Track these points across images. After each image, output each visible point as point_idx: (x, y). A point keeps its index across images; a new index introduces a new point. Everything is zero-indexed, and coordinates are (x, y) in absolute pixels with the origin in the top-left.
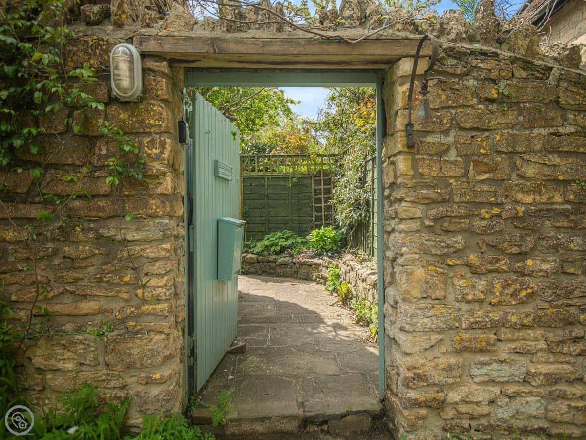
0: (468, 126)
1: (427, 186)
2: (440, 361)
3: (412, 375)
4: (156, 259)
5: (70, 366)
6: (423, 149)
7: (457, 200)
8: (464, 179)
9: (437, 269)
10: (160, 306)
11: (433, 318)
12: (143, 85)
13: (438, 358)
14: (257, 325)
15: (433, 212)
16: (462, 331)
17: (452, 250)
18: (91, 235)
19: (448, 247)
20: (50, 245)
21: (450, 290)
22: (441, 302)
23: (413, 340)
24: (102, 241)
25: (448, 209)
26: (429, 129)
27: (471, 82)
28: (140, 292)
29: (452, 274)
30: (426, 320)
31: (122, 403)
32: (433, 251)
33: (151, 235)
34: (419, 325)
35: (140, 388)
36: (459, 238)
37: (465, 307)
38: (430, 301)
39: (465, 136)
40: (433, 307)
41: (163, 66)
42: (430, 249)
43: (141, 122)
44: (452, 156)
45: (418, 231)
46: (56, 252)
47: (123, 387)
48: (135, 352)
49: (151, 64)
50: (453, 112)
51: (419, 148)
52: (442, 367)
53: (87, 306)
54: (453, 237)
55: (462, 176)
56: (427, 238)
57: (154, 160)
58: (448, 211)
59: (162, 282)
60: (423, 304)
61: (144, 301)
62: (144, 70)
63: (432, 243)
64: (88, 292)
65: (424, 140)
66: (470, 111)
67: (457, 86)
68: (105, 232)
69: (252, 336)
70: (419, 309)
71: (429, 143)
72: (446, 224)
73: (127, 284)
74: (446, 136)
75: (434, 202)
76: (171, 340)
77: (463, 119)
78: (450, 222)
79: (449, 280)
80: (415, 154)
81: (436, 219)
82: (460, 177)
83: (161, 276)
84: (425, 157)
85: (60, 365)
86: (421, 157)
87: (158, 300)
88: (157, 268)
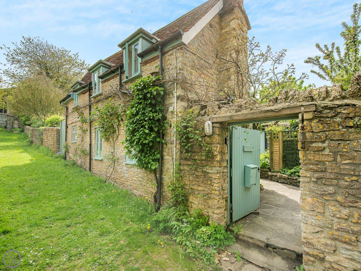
0: (336, 139)
1: (313, 164)
2: (322, 240)
3: (306, 241)
4: (215, 179)
5: (196, 203)
6: (310, 149)
7: (329, 171)
8: (335, 162)
9: (319, 200)
10: (216, 192)
11: (317, 220)
12: (213, 131)
13: (321, 238)
14: (271, 206)
15: (316, 175)
16: (334, 230)
17: (327, 193)
18: (201, 170)
19: (324, 191)
20: (193, 172)
21: (327, 210)
22: (322, 214)
23: (306, 227)
24: (203, 172)
25: (324, 175)
26: (313, 141)
27: (338, 119)
28: (211, 187)
29: (327, 204)
30: (313, 220)
31: (207, 217)
32: (317, 192)
33: (214, 172)
34: (309, 221)
35: (212, 214)
36: (332, 188)
37: (336, 220)
38: (315, 213)
39: (333, 143)
40: (317, 216)
41: (218, 125)
42: (315, 191)
43: (212, 141)
44: (327, 152)
45: (308, 182)
46: (194, 173)
47: (208, 212)
48: (210, 203)
49: (215, 125)
50: (327, 133)
51: (308, 149)
52: (322, 243)
53: (200, 188)
54: (328, 187)
55: (333, 161)
56: (313, 186)
57: (215, 151)
58: (324, 176)
59: (217, 185)
60: (311, 213)
61: (212, 190)
62: (213, 127)
63: (315, 188)
64: (200, 185)
65: (311, 145)
66: (337, 132)
67: (329, 122)
68: (204, 170)
69: (266, 210)
70: (309, 215)
71: (313, 146)
72: (324, 181)
73: (208, 184)
74: (323, 143)
75: (316, 171)
76: (220, 203)
77: (332, 136)
78: (326, 181)
79: (326, 206)
80: (306, 151)
81: (318, 179)
82: (332, 161)
83: (217, 184)
84: (311, 152)
85: (195, 202)
86: (309, 152)
87: (216, 190)
88: (216, 181)
